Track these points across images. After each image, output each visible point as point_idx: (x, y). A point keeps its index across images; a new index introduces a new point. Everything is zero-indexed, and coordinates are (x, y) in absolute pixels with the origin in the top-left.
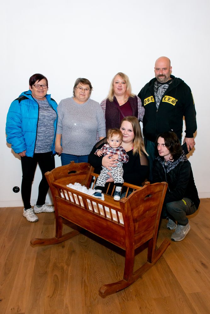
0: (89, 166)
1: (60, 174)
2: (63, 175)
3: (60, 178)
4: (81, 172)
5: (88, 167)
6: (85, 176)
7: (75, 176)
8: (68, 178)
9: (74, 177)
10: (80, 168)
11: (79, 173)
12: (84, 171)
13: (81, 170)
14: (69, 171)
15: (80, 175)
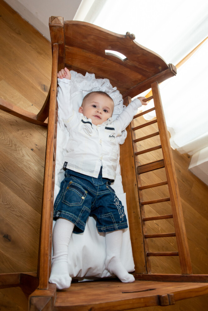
0: (160, 68)
1: (85, 40)
2: (91, 45)
3: (82, 47)
5: (157, 68)
6: (140, 77)
7: (118, 65)
8: (99, 58)
9: (114, 64)
10: (139, 58)
11: (130, 64)
12: (142, 68)
13: (138, 63)
14: (110, 47)
15: (129, 69)
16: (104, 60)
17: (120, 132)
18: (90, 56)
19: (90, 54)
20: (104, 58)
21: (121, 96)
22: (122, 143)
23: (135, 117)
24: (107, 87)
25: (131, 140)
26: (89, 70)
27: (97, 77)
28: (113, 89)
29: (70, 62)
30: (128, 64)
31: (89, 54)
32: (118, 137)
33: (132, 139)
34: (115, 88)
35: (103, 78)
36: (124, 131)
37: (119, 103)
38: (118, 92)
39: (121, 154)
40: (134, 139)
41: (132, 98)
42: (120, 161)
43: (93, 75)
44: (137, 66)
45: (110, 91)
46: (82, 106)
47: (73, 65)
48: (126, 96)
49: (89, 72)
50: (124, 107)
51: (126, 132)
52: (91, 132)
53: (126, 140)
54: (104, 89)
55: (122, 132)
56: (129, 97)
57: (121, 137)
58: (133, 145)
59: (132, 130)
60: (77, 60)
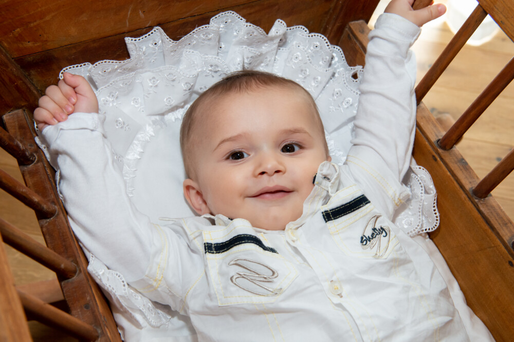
17: (396, 189)
21: (320, 40)
22: (432, 223)
23: (421, 92)
24: (241, 43)
25: (464, 196)
26: (127, 26)
27: (177, 31)
28: (272, 39)
29: (30, 44)
32: (402, 215)
33: (462, 187)
34: (279, 27)
35: (205, 21)
36: (410, 170)
37: (331, 70)
38: (300, 33)
39: (455, 269)
40: (470, 185)
41: (367, 21)
42: (469, 303)
43: (158, 34)
45: (265, 48)
46: (188, 175)
47: (50, 45)
48: (341, 30)
49: (138, 32)
50: (355, 76)
51: (423, 175)
52: (268, 273)
53: (439, 204)
54: (233, 62)
55: (406, 180)
56: (354, 25)
57: (414, 205)
58: (482, 209)
59: (440, 151)
60: (48, 18)
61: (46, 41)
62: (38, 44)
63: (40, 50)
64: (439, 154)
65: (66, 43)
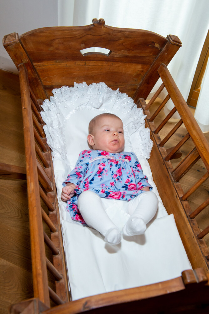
0: (157, 45)
1: (51, 49)
2: (60, 52)
3: (53, 57)
4: (127, 57)
5: (154, 47)
6: (139, 67)
7: (105, 63)
8: (78, 63)
9: (100, 64)
10: (124, 44)
11: (118, 56)
12: (136, 55)
13: (127, 51)
14: (83, 45)
15: (120, 63)
16: (85, 64)
18: (66, 65)
19: (66, 63)
20: (84, 60)
25: (156, 146)
29: (48, 82)
30: (115, 56)
31: (64, 64)
33: (157, 143)
40: (159, 143)
41: (145, 99)
44: (128, 54)
47: (53, 84)
48: (137, 100)
56: (141, 99)
58: (160, 149)
59: (153, 134)
60: (55, 76)
61: (53, 82)
62: (50, 83)
63: (50, 84)
64: (153, 135)
65: (58, 84)
